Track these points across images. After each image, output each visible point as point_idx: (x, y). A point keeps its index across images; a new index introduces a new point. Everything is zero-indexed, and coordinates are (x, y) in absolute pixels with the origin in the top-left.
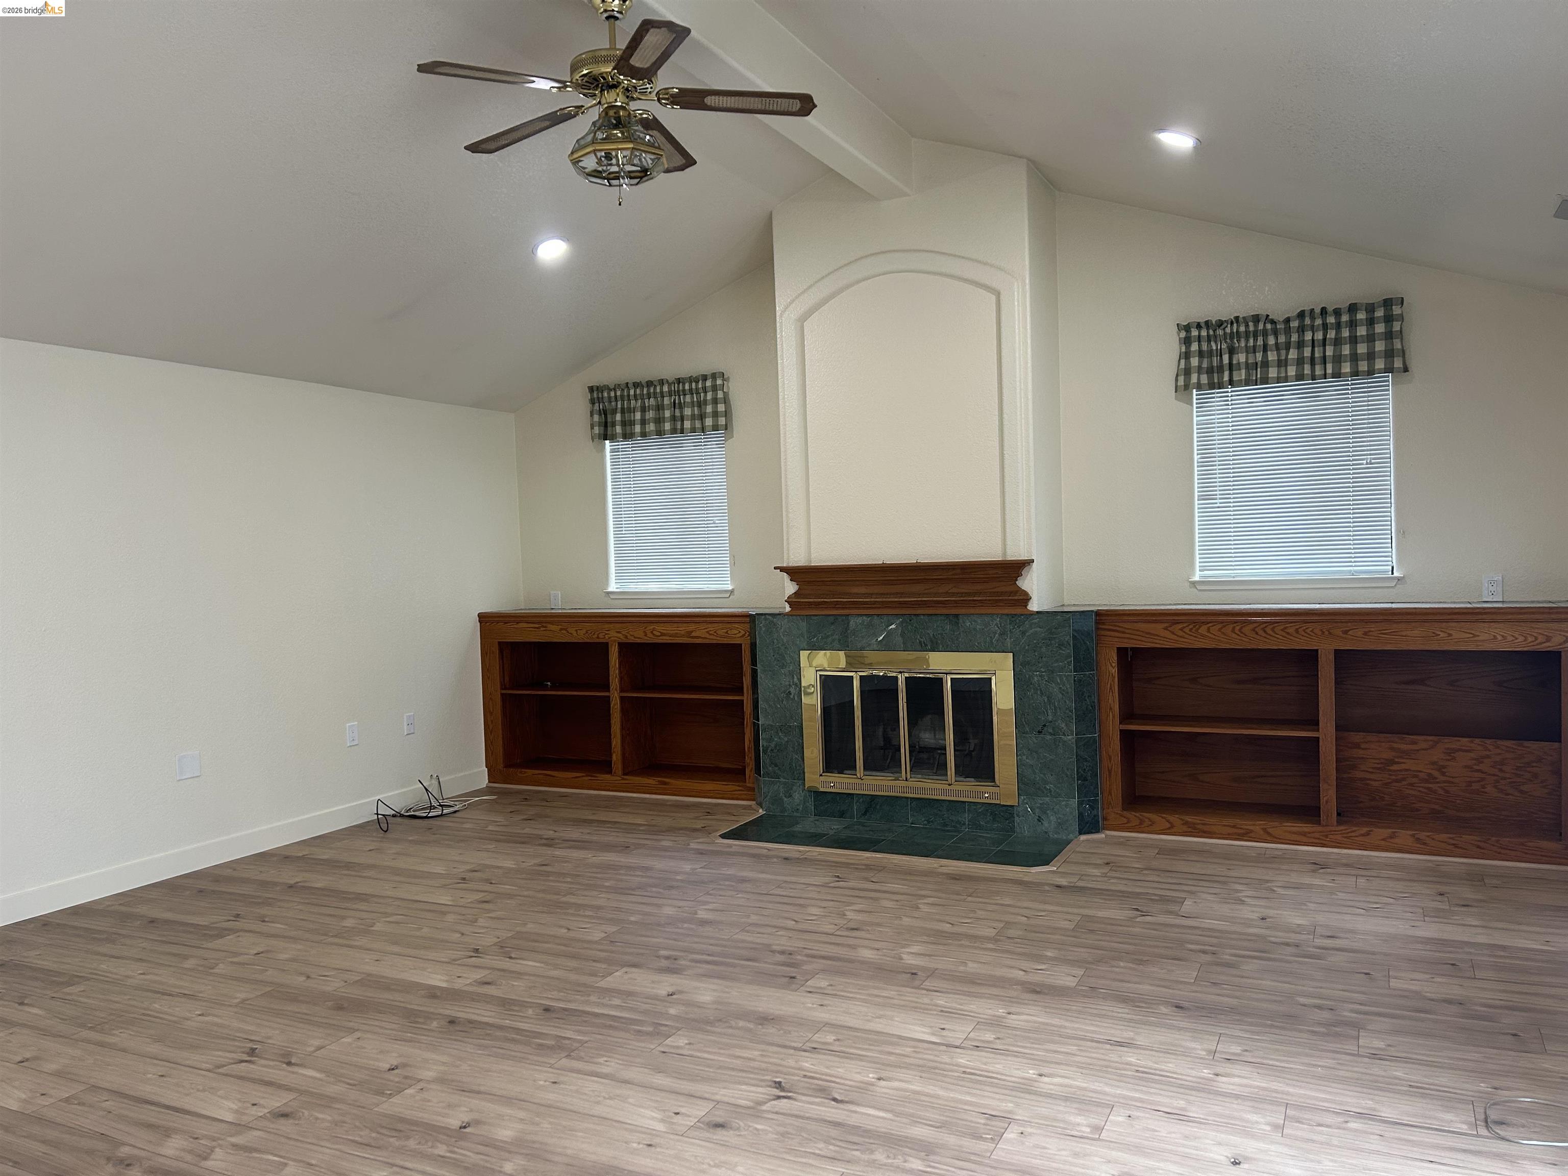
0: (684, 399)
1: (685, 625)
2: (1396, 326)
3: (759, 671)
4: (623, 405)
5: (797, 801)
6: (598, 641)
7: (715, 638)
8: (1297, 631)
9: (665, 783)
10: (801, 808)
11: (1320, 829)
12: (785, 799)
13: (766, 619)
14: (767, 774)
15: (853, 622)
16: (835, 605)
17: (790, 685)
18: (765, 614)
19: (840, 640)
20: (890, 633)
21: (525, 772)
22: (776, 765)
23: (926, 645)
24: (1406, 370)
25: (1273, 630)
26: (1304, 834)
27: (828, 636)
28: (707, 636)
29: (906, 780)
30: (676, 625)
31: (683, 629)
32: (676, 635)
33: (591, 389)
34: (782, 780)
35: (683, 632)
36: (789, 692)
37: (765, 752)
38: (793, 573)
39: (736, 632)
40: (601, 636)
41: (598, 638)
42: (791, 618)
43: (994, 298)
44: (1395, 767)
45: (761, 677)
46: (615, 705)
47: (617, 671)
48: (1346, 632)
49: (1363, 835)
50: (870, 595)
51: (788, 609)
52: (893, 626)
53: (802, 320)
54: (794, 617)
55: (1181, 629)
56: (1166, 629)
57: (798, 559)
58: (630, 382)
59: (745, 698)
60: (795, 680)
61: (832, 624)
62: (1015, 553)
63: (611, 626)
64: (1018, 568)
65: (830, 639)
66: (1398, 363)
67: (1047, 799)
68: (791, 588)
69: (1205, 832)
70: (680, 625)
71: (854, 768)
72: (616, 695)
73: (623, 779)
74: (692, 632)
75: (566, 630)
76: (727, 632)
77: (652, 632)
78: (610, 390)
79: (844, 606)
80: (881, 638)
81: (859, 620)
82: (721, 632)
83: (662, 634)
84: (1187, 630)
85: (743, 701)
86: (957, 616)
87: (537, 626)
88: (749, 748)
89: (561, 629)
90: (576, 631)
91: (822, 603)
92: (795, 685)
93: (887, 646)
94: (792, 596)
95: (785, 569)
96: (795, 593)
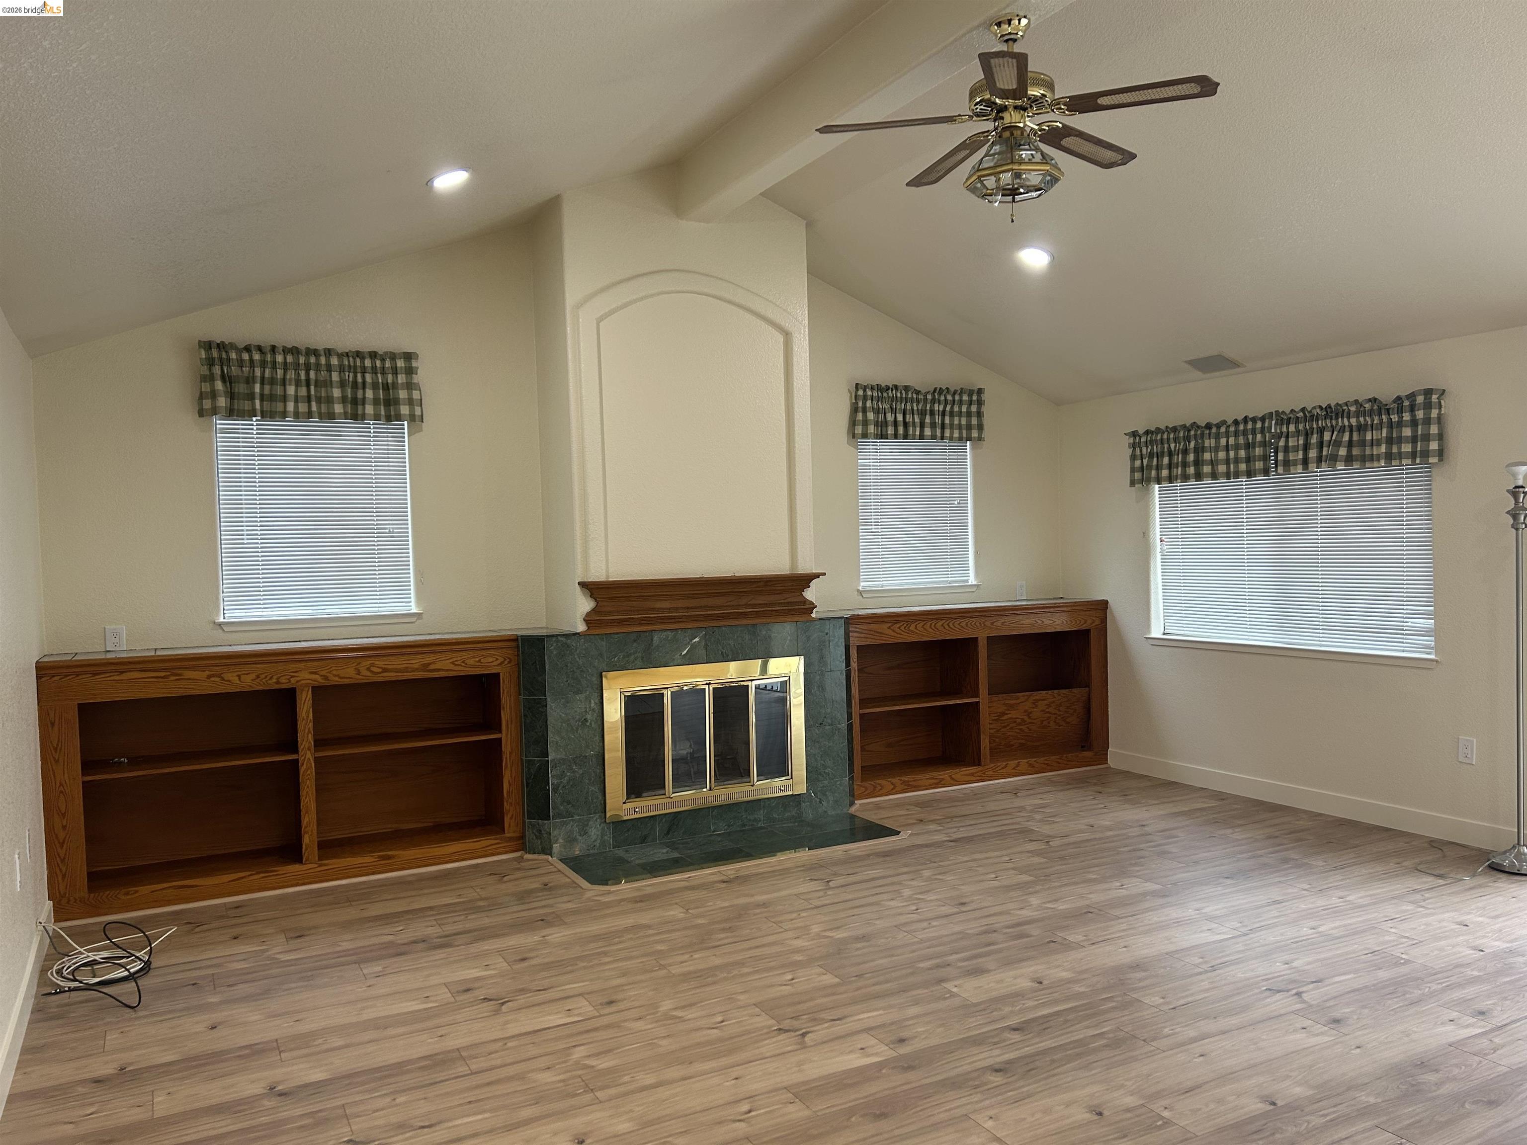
0: (363, 377)
1: (420, 656)
3: (549, 699)
4: (263, 373)
5: (594, 837)
6: (277, 687)
7: (462, 668)
8: (967, 625)
9: (389, 857)
10: (597, 844)
11: (980, 768)
12: (580, 838)
13: (558, 641)
14: (559, 815)
15: (656, 639)
16: (640, 622)
17: (586, 711)
18: (557, 635)
19: (642, 658)
20: (694, 647)
21: (136, 892)
22: (569, 803)
23: (728, 656)
24: (980, 439)
25: (953, 624)
26: (972, 774)
27: (631, 654)
28: (452, 667)
29: (710, 789)
30: (406, 657)
31: (416, 661)
32: (406, 670)
33: (208, 345)
34: (577, 817)
35: (416, 666)
36: (586, 720)
37: (555, 790)
38: (592, 588)
39: (491, 660)
40: (283, 680)
41: (278, 683)
42: (588, 637)
43: (781, 338)
44: (1005, 717)
45: (551, 707)
46: (307, 770)
47: (311, 725)
48: (992, 624)
49: (1003, 768)
50: (677, 609)
51: (581, 627)
52: (697, 639)
53: (599, 320)
54: (592, 637)
55: (899, 628)
56: (889, 628)
57: (598, 573)
58: (279, 344)
59: (503, 736)
61: (635, 641)
62: (805, 567)
63: (302, 665)
64: (805, 580)
65: (632, 657)
66: (975, 434)
67: (826, 782)
68: (585, 605)
69: (915, 787)
70: (412, 657)
71: (664, 787)
72: (309, 755)
73: (320, 866)
74: (430, 664)
75: (219, 676)
76: (479, 661)
77: (368, 669)
78: (239, 351)
79: (649, 621)
80: (685, 652)
81: (664, 635)
82: (471, 662)
83: (385, 670)
84: (902, 628)
85: (500, 739)
86: (754, 625)
87: (162, 674)
88: (508, 792)
89: (209, 677)
90: (239, 676)
91: (626, 620)
92: (593, 710)
93: (691, 660)
94: (588, 614)
95: (583, 585)
96: (594, 611)
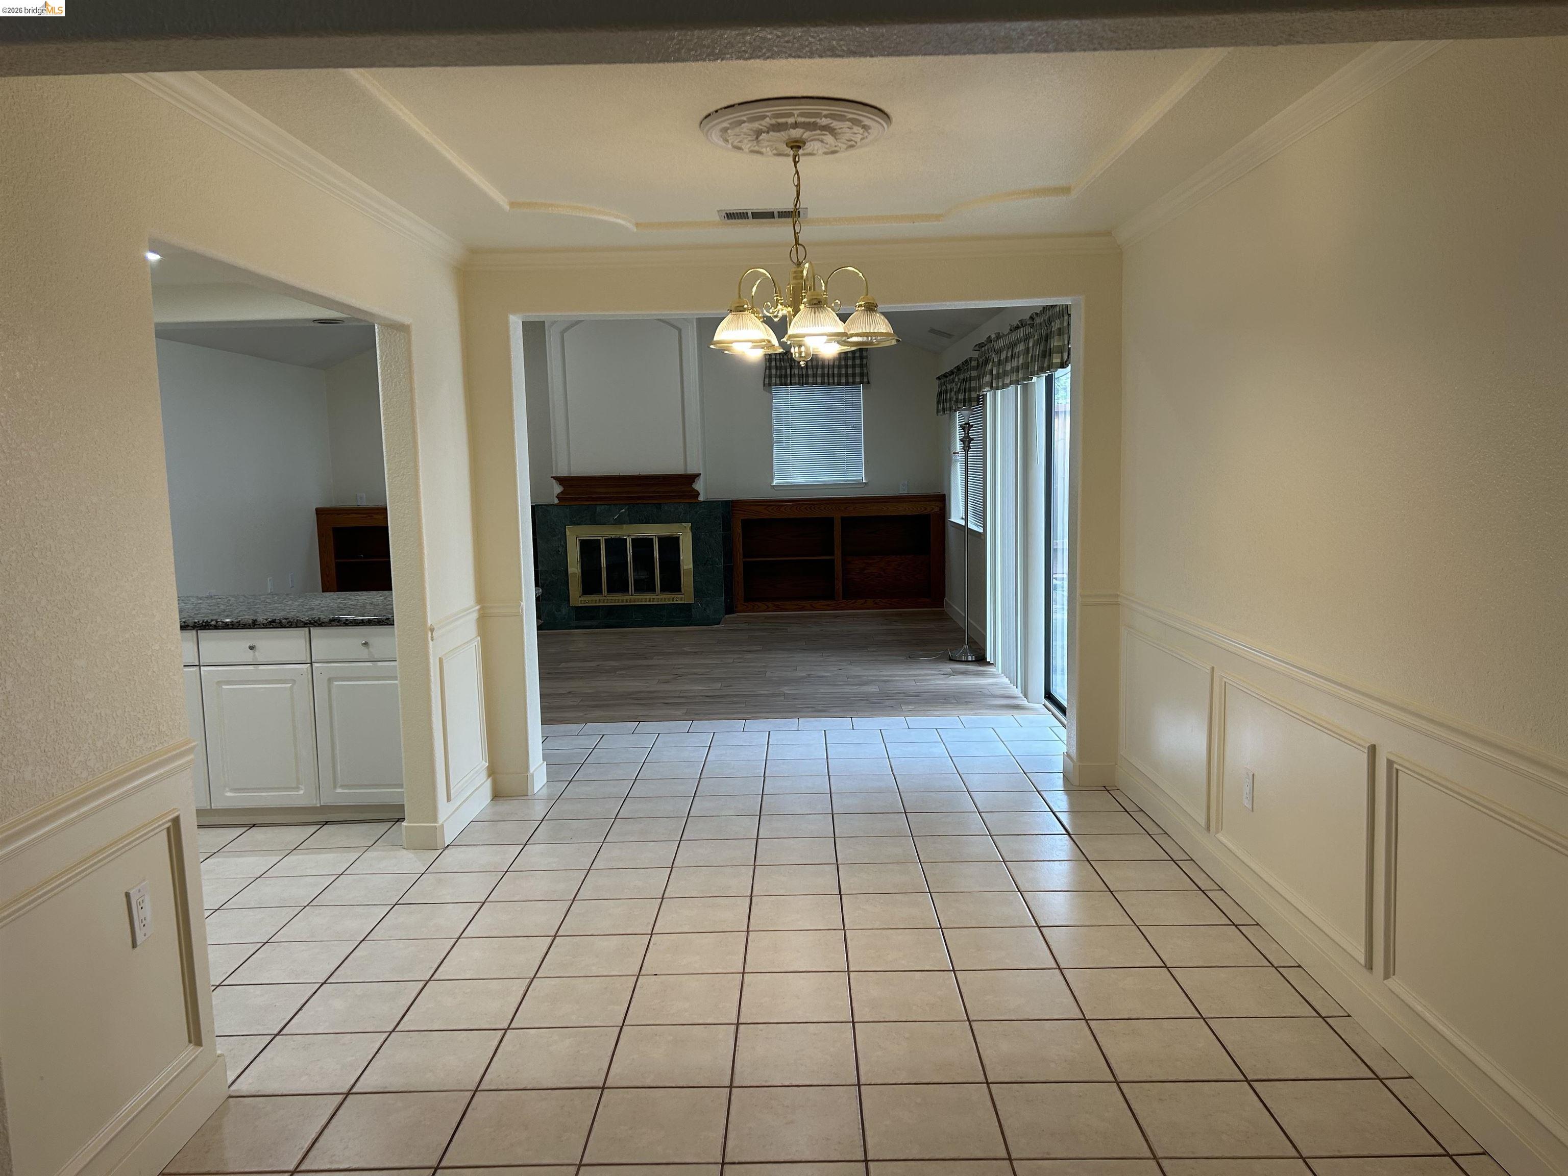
2: (865, 361)
5: (564, 613)
8: (825, 508)
10: (566, 617)
11: (835, 602)
12: (556, 612)
13: (542, 508)
14: (545, 599)
15: (598, 509)
16: (588, 499)
17: (558, 546)
18: (542, 505)
19: (591, 519)
20: (622, 515)
22: (550, 594)
23: (642, 520)
24: (868, 383)
25: (814, 508)
26: (828, 605)
27: (583, 517)
29: (632, 596)
34: (554, 601)
36: (559, 551)
38: (561, 480)
42: (559, 507)
43: (677, 332)
44: (865, 572)
48: (846, 508)
49: (853, 603)
50: (609, 493)
51: (556, 501)
52: (623, 510)
53: (563, 332)
54: (561, 507)
55: (773, 509)
56: (765, 509)
57: (563, 472)
60: (562, 543)
61: (586, 510)
62: (691, 470)
64: (693, 477)
65: (584, 519)
66: (865, 380)
67: (709, 599)
68: (558, 489)
69: (783, 609)
71: (602, 591)
79: (593, 499)
80: (616, 517)
81: (603, 507)
84: (775, 509)
86: (660, 504)
91: (579, 498)
92: (563, 546)
93: (620, 522)
94: (558, 494)
95: (555, 478)
96: (562, 492)
